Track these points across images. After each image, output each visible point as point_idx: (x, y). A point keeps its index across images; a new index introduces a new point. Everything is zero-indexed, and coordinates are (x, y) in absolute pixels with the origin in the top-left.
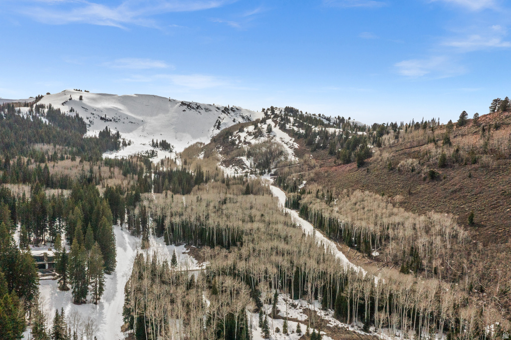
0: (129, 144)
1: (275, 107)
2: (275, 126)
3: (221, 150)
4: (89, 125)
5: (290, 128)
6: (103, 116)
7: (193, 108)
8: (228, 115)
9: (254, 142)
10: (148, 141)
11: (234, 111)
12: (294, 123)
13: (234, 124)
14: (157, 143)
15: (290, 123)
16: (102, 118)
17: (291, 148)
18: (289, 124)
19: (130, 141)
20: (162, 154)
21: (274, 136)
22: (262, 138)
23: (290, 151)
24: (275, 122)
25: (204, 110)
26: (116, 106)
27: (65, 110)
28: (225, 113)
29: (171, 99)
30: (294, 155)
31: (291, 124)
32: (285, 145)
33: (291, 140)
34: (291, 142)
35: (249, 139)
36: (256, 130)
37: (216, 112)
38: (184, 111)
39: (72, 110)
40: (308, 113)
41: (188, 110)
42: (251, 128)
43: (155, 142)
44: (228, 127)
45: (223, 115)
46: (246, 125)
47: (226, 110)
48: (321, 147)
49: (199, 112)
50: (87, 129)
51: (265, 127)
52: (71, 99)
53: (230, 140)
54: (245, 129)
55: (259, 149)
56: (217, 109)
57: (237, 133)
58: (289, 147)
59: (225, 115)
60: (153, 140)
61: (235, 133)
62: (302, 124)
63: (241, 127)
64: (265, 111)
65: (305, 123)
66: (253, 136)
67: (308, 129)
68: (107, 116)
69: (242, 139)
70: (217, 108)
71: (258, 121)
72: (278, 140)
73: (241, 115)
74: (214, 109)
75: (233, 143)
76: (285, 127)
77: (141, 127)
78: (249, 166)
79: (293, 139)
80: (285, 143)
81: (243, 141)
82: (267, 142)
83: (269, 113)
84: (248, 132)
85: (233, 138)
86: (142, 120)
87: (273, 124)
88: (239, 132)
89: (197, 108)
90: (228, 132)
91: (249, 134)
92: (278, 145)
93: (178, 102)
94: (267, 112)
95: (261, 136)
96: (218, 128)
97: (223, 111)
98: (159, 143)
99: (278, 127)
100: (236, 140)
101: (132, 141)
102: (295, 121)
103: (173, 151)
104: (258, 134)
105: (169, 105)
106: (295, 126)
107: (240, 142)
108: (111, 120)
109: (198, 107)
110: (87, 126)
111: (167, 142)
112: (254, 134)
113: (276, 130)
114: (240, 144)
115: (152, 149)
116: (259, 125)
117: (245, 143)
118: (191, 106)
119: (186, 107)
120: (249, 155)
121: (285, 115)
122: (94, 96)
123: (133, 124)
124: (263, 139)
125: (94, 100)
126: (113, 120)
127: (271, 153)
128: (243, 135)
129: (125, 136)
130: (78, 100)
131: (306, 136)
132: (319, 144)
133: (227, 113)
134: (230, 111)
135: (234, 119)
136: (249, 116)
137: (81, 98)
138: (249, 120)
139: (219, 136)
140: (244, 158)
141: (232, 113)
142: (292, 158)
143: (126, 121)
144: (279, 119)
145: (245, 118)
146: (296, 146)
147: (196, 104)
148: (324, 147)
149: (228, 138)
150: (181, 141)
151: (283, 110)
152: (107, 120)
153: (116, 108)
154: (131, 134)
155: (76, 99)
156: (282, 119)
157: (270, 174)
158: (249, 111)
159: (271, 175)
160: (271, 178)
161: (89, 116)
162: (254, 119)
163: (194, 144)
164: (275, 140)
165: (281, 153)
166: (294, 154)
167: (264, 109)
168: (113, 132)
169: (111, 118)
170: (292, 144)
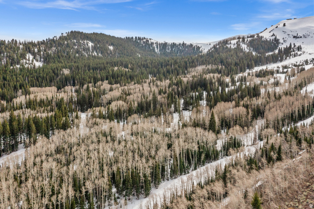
4: (282, 44)
6: (296, 35)
16: (294, 37)
26: (310, 25)
39: (273, 35)
52: (277, 27)
68: (298, 35)
108: (301, 37)
110: (280, 45)
130: (282, 27)
137: (284, 25)
152: (298, 37)
155: (280, 26)
161: (285, 37)
169: (301, 35)
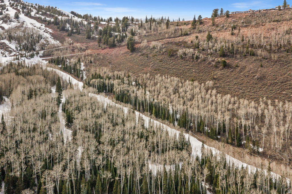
9: (6, 26)
17: (47, 32)
23: (48, 35)
30: (54, 39)
32: (39, 30)
33: (42, 25)
34: (43, 27)
48: (75, 33)
58: (44, 31)
72: (30, 26)
78: (15, 49)
112: (2, 19)
120: (11, 38)
124: (14, 24)
132: (72, 30)
140: (6, 42)
142: (52, 42)
146: (50, 31)
148: (79, 33)
157: (39, 55)
159: (40, 57)
165: (40, 37)
166: (52, 38)
170: (45, 29)
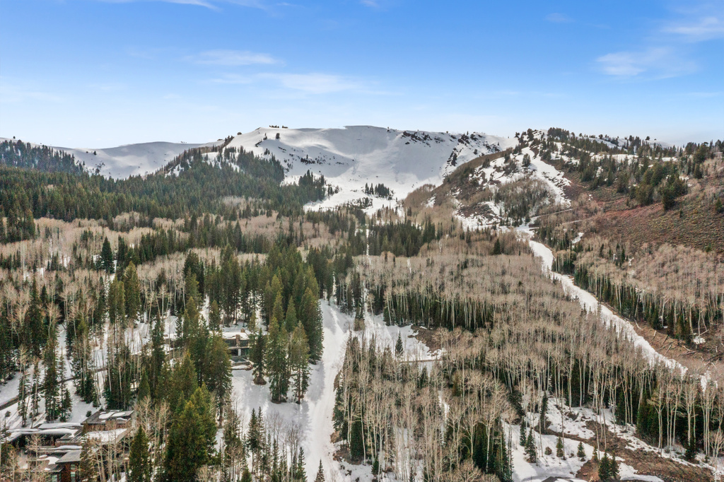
0: (336, 192)
1: (533, 130)
2: (535, 157)
3: (458, 193)
4: (288, 170)
5: (557, 157)
6: (305, 157)
7: (420, 139)
8: (467, 144)
9: (504, 180)
10: (360, 186)
11: (475, 139)
12: (564, 151)
13: (475, 157)
14: (372, 188)
15: (557, 150)
16: (303, 160)
17: (559, 186)
18: (556, 152)
19: (337, 188)
20: (378, 203)
21: (534, 170)
22: (516, 174)
23: (558, 191)
24: (535, 151)
25: (434, 141)
26: (320, 144)
27: (259, 152)
28: (462, 142)
29: (390, 128)
30: (565, 197)
31: (559, 153)
32: (550, 183)
33: (559, 175)
34: (560, 178)
35: (498, 176)
36: (508, 164)
37: (450, 142)
38: (408, 143)
39: (267, 152)
40: (583, 135)
41: (412, 143)
42: (500, 162)
43: (369, 186)
44: (467, 162)
45: (460, 146)
46: (493, 157)
47: (464, 139)
48: (605, 183)
49: (428, 144)
50: (285, 174)
51: (520, 158)
52: (266, 139)
53: (470, 179)
54: (492, 164)
55: (513, 191)
56: (452, 139)
57: (480, 169)
58: (556, 185)
59: (463, 146)
60: (367, 185)
61: (478, 169)
62: (576, 151)
63: (485, 161)
64: (520, 136)
65: (580, 150)
66: (504, 172)
67: (585, 158)
68: (309, 157)
69: (488, 177)
70: (452, 136)
71: (509, 151)
72: (539, 175)
73: (485, 143)
74: (447, 139)
75: (475, 183)
76: (550, 157)
77: (352, 168)
78: (498, 214)
79: (562, 173)
80: (550, 180)
81: (488, 180)
82: (524, 179)
83: (526, 138)
84: (495, 167)
85: (475, 176)
86: (353, 158)
87: (532, 154)
88: (483, 167)
89: (425, 139)
90: (468, 168)
91: (498, 169)
92: (540, 183)
93: (400, 133)
94: (522, 137)
95: (514, 172)
96: (454, 163)
97: (460, 141)
98: (374, 188)
99: (540, 158)
100: (479, 179)
101: (339, 187)
102: (565, 147)
103: (393, 198)
104: (510, 169)
105: (388, 138)
106: (564, 154)
107: (485, 181)
108: (314, 162)
109: (426, 137)
110: (285, 171)
111: (385, 186)
112: (504, 170)
113: (537, 162)
114: (485, 185)
115: (366, 196)
116: (512, 156)
117: (492, 182)
118: (416, 137)
119: (410, 138)
120: (498, 198)
121: (550, 140)
122: (293, 133)
123: (342, 165)
124: (517, 176)
125: (293, 137)
126: (316, 161)
127: (529, 194)
128: (488, 172)
129: (331, 181)
130: (275, 139)
131: (581, 168)
132: (601, 177)
133: (465, 142)
134: (470, 140)
135: (476, 150)
136: (496, 145)
137: (278, 136)
138: (496, 150)
139: (455, 174)
140: (491, 204)
141: (473, 143)
142: (561, 200)
143: (333, 162)
144: (540, 147)
145: (492, 147)
146: (567, 182)
147: (423, 134)
148: (610, 183)
149: (467, 176)
150: (403, 183)
151: (546, 133)
152: (310, 162)
153: (320, 146)
154: (339, 178)
155: (272, 138)
156: (545, 147)
157: (528, 224)
158: (497, 138)
159: (530, 226)
160: (530, 230)
161: (287, 159)
162: (503, 148)
163: (421, 188)
164: (535, 176)
165: (545, 194)
166: (564, 194)
167: (519, 134)
168: (317, 176)
169: (314, 159)
170: (559, 182)
